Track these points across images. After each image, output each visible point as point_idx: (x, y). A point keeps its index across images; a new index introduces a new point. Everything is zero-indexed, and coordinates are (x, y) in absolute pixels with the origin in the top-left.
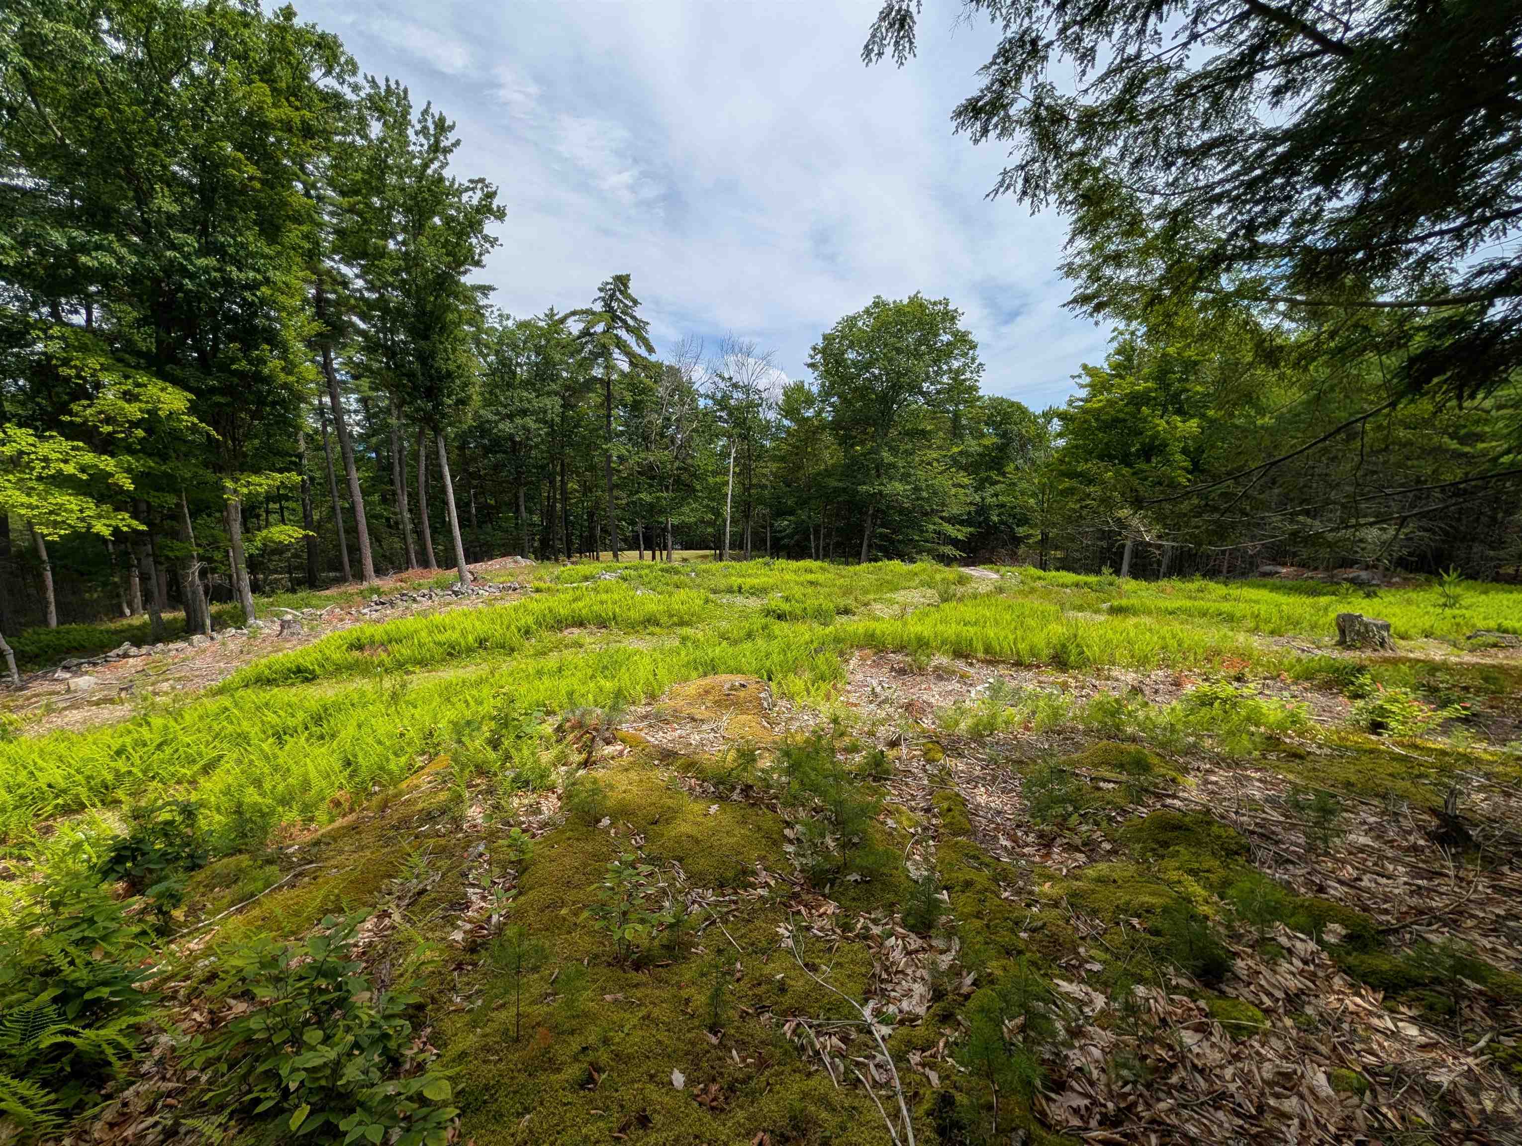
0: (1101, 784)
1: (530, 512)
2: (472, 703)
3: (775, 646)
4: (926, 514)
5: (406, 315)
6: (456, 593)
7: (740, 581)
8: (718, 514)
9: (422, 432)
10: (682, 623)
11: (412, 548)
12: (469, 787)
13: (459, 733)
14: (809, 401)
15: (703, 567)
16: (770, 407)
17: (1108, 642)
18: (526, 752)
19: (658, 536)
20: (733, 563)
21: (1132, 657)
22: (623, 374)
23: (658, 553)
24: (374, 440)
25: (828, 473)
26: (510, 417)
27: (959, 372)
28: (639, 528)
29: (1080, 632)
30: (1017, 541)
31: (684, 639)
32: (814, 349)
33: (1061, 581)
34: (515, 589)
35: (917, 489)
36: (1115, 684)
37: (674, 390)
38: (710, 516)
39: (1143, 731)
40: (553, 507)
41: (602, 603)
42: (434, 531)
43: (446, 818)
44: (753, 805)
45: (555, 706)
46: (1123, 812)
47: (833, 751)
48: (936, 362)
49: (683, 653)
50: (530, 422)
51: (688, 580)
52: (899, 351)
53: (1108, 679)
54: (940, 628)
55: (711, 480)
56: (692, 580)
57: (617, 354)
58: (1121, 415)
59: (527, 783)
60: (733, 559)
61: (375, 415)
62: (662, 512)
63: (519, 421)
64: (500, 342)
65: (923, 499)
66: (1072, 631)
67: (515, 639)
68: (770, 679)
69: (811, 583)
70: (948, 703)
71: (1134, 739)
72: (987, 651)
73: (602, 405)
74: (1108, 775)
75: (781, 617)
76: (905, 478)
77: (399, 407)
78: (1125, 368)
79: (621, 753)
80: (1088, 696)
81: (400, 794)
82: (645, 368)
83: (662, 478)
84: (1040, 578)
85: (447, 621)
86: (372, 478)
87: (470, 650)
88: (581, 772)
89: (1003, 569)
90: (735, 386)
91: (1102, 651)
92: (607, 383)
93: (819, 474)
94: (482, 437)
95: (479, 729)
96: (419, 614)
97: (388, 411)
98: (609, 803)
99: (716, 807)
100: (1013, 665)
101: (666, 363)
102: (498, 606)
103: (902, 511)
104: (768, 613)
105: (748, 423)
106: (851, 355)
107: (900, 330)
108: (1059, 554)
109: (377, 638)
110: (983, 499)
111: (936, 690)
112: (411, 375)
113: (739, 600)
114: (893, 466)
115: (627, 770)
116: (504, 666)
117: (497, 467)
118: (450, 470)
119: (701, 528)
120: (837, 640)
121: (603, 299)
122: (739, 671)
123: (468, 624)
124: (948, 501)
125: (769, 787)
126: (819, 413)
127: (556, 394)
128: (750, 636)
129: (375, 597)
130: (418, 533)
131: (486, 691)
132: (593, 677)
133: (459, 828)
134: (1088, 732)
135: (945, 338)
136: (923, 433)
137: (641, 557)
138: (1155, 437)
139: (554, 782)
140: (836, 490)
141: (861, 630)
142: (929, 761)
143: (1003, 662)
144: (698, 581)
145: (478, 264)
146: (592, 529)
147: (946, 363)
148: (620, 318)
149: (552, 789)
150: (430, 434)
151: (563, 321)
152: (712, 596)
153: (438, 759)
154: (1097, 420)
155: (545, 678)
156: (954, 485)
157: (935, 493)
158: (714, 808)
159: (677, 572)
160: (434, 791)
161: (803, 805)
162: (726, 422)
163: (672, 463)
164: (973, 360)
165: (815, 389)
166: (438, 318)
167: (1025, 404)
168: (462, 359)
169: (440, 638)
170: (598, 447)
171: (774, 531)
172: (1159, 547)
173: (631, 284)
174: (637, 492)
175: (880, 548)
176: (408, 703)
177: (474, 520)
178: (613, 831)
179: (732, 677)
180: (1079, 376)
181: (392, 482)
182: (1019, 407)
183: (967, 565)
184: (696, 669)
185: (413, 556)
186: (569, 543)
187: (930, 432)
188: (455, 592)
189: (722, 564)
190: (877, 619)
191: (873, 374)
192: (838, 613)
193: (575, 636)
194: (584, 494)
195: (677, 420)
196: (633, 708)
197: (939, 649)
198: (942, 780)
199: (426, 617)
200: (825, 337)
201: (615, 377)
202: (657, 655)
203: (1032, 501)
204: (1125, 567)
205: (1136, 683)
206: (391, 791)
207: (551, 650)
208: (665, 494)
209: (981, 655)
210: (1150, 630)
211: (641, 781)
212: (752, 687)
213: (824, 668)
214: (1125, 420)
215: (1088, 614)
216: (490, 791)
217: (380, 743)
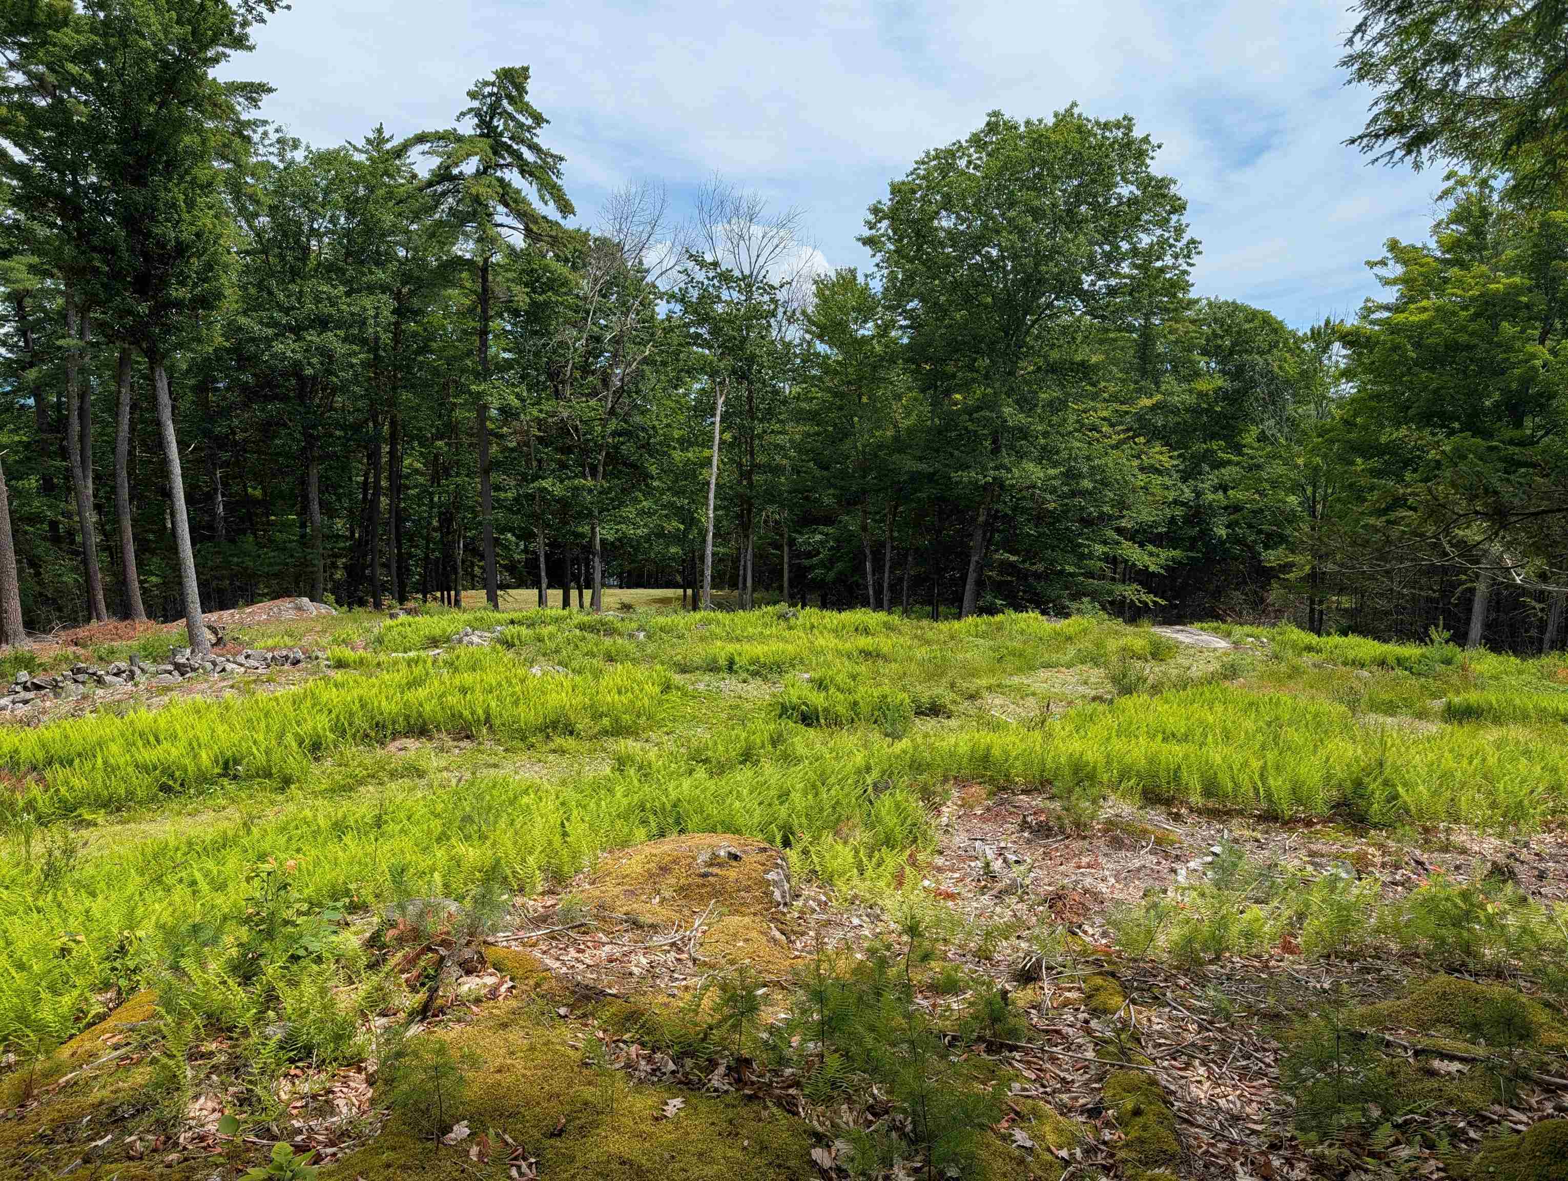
0: (1436, 1064)
1: (329, 511)
2: (204, 886)
3: (796, 778)
4: (1087, 522)
5: (103, 138)
6: (181, 669)
7: (731, 648)
8: (690, 521)
9: (124, 361)
10: (619, 730)
11: (100, 579)
12: (191, 1057)
13: (178, 952)
14: (865, 309)
15: (661, 620)
16: (791, 320)
17: (1446, 776)
18: (309, 989)
19: (576, 561)
20: (720, 615)
21: (1493, 805)
22: (512, 252)
23: (574, 593)
24: (31, 374)
25: (899, 445)
26: (297, 330)
27: (1151, 254)
28: (540, 546)
29: (1391, 757)
30: (1265, 575)
31: (621, 763)
32: (875, 210)
33: (1351, 655)
34: (296, 662)
35: (1071, 475)
36: (1460, 859)
37: (609, 284)
38: (673, 526)
39: (1516, 955)
40: (375, 502)
41: (464, 691)
42: (143, 548)
43: (146, 1121)
44: (750, 1098)
45: (367, 894)
46: (1482, 1120)
47: (907, 990)
48: (1109, 235)
49: (619, 791)
50: (332, 340)
51: (630, 647)
52: (1037, 214)
53: (1445, 849)
54: (1118, 745)
55: (677, 455)
56: (641, 646)
57: (501, 215)
58: (1463, 338)
59: (308, 1050)
60: (720, 605)
61: (37, 326)
62: (586, 515)
63: (311, 336)
64: (280, 190)
65: (1083, 493)
66: (1374, 754)
67: (294, 762)
68: (786, 843)
69: (867, 654)
70: (1132, 894)
71: (1498, 973)
72: (1208, 792)
73: (471, 310)
74: (1447, 1044)
75: (808, 718)
76: (1047, 455)
77: (83, 311)
78: (1470, 248)
79: (493, 993)
80: (1405, 883)
81: (57, 1070)
82: (554, 241)
83: (585, 452)
84: (1309, 648)
85: (162, 723)
86: (27, 446)
87: (204, 780)
88: (415, 1030)
89: (1238, 631)
90: (726, 277)
91: (1435, 793)
92: (482, 270)
93: (880, 447)
94: (240, 368)
95: (215, 941)
96: (108, 708)
97: (62, 317)
98: (468, 1094)
99: (677, 1102)
100: (1262, 819)
101: (595, 233)
102: (262, 694)
103: (1040, 517)
104: (784, 710)
105: (749, 349)
106: (946, 222)
107: (1038, 176)
108: (1347, 602)
109: (25, 754)
110: (1198, 494)
111: (1109, 866)
112: (109, 250)
113: (730, 685)
114: (1023, 433)
115: (504, 1026)
116: (270, 812)
117: (268, 428)
118: (178, 432)
119: (658, 547)
120: (917, 766)
121: (478, 113)
122: (731, 828)
123: (202, 730)
124: (1131, 499)
125: (783, 1061)
126: (883, 330)
127: (384, 289)
128: (747, 756)
129: (24, 676)
130: (114, 552)
131: (233, 862)
132: (442, 838)
133: (171, 1142)
134: (1408, 957)
135: (1126, 190)
136: (1085, 370)
137: (542, 601)
138: (1528, 380)
139: (362, 1048)
140: (915, 478)
141: (964, 748)
142: (1095, 1012)
143: (1240, 813)
144: (651, 648)
145: (240, 42)
146: (447, 548)
147: (1128, 238)
148: (508, 148)
149: (356, 1063)
150: (142, 362)
151: (400, 152)
152: (678, 679)
153: (135, 999)
154: (1417, 346)
155: (347, 839)
156: (1142, 469)
157: (1105, 483)
158: (675, 1105)
159: (611, 631)
160: (125, 1064)
161: (849, 1100)
162: (708, 345)
163: (604, 423)
164: (1179, 231)
165: (877, 286)
166: (163, 144)
167: (1278, 314)
168: (207, 221)
169: (148, 756)
170: (462, 389)
171: (796, 554)
172: (1541, 596)
173: (530, 86)
174: (536, 478)
175: (1001, 589)
176: (79, 885)
177: (221, 526)
178: (474, 1150)
179: (714, 839)
180: (1383, 263)
181: (64, 453)
182: (1267, 322)
183: (1168, 621)
184: (644, 822)
185: (100, 596)
186: (403, 571)
187: (1096, 367)
188: (178, 666)
189: (698, 615)
190: (996, 726)
191: (988, 257)
192: (919, 713)
193: (411, 754)
194: (435, 479)
195: (616, 341)
196: (519, 900)
197: (1115, 788)
198: (1123, 1052)
199: (120, 714)
200: (896, 189)
201: (497, 258)
202: (569, 794)
203: (1292, 499)
204: (1476, 629)
205: (1501, 859)
206: (41, 1063)
207: (361, 782)
208: (589, 483)
209: (1196, 799)
210: (1527, 753)
211: (532, 1049)
212: (752, 859)
213: (891, 820)
214: (1469, 347)
215: (1405, 718)
216: (235, 1067)
217: (21, 966)
